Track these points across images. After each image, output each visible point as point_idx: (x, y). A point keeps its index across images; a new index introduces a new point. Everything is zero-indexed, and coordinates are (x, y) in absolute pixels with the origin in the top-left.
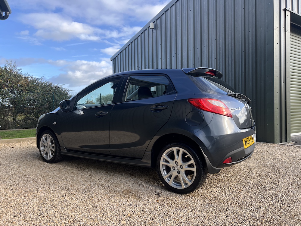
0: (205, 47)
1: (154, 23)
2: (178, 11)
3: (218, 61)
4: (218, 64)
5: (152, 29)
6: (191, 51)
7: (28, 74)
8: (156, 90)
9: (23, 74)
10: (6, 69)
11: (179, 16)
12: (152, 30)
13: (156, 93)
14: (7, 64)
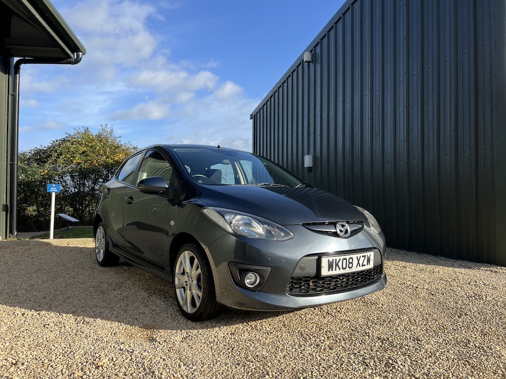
0: (389, 87)
1: (311, 52)
2: (347, 29)
3: (411, 112)
4: (411, 116)
5: (309, 62)
6: (367, 96)
7: (130, 144)
8: (312, 166)
9: (122, 143)
10: (99, 136)
11: (348, 37)
12: (309, 65)
13: (312, 171)
14: (101, 130)
